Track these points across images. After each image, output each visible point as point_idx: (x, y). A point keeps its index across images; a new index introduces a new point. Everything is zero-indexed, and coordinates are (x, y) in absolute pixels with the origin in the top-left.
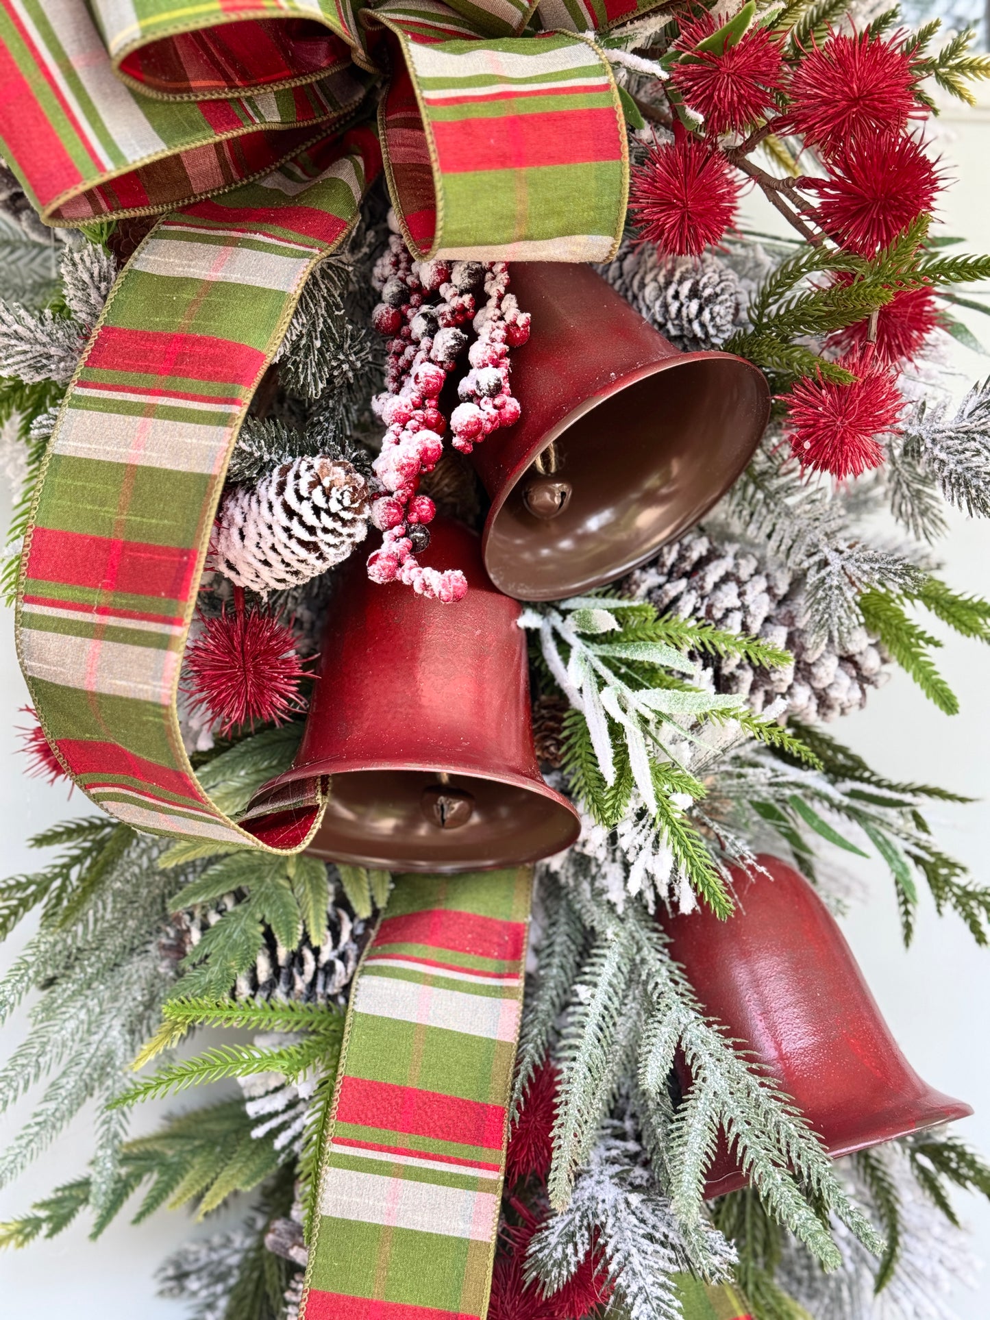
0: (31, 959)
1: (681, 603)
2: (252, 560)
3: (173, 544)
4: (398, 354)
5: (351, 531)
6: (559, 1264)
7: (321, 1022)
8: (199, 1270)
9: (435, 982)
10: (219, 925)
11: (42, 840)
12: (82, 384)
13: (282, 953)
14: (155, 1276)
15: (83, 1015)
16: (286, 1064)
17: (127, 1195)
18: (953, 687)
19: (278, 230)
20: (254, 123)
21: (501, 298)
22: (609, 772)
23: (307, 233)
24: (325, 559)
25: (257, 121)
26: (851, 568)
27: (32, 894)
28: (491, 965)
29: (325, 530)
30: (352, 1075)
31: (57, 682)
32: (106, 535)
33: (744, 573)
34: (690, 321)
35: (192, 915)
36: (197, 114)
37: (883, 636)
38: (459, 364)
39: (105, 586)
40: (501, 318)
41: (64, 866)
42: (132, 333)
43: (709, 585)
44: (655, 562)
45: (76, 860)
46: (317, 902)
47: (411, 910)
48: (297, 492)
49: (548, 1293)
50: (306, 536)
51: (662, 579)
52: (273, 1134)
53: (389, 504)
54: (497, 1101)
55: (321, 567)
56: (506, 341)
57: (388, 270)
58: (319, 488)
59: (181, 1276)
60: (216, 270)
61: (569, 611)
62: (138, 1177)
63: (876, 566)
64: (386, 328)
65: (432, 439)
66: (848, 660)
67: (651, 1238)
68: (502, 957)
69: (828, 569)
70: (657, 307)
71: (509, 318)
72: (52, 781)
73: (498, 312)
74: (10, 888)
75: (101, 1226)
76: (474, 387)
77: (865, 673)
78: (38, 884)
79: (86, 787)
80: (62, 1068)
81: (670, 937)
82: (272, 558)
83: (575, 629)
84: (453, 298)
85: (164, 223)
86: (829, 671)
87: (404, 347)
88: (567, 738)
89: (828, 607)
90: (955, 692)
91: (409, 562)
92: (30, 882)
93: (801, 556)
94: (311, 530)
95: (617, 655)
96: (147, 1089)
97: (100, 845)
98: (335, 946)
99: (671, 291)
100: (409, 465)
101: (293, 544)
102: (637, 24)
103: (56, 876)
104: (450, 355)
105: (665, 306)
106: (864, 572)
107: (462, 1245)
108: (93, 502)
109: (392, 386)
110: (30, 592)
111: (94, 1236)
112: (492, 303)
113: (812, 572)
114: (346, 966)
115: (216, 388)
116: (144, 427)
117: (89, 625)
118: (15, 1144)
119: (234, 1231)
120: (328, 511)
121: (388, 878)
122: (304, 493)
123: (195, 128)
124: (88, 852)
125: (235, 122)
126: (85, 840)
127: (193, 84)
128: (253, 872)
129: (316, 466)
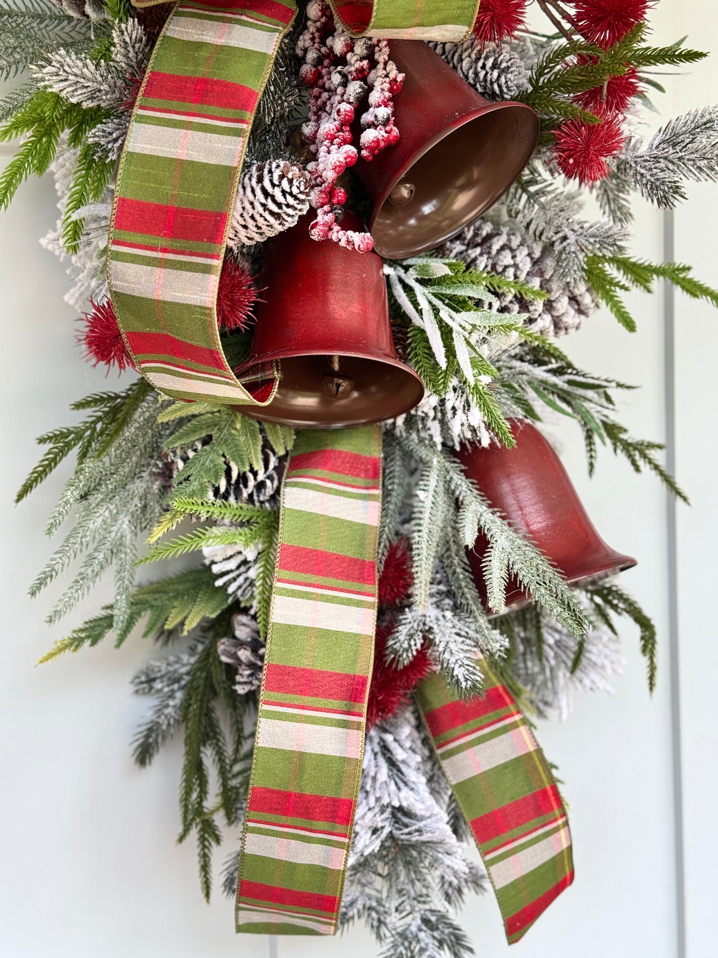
1: (478, 262)
2: (236, 224)
3: (210, 209)
4: (317, 98)
5: (301, 207)
6: (406, 651)
7: (258, 517)
8: (162, 676)
9: (329, 491)
10: (195, 458)
11: (79, 406)
12: (142, 107)
13: (234, 475)
14: (132, 682)
15: (107, 514)
18: (633, 316)
19: (255, 14)
21: (386, 63)
22: (442, 362)
23: (273, 16)
24: (283, 225)
26: (582, 240)
27: (73, 439)
28: (361, 481)
29: (288, 206)
30: (286, 543)
31: (135, 294)
32: (164, 203)
33: (514, 244)
34: (492, 83)
35: (174, 452)
37: (593, 285)
38: (362, 104)
39: (165, 235)
40: (387, 76)
41: (92, 422)
42: (171, 76)
43: (494, 251)
44: (459, 237)
45: (99, 419)
46: (255, 444)
47: (310, 451)
48: (271, 181)
49: (401, 667)
50: (275, 209)
51: (464, 248)
52: (228, 583)
53: (321, 191)
54: (370, 559)
55: (280, 229)
56: (390, 90)
57: (308, 43)
58: (285, 179)
59: (150, 681)
60: (219, 38)
61: (411, 266)
62: (139, 614)
63: (598, 239)
64: (309, 81)
65: (352, 150)
66: (573, 299)
67: (458, 634)
68: (367, 477)
69: (568, 241)
70: (471, 74)
71: (392, 76)
72: (95, 365)
73: (384, 72)
74: (56, 436)
75: (121, 640)
76: (373, 119)
77: (582, 308)
78: (76, 434)
79: (139, 363)
80: (95, 545)
81: (465, 465)
82: (250, 224)
83: (415, 277)
84: (355, 62)
85: (180, 6)
86: (563, 305)
87: (320, 93)
88: (410, 344)
89: (568, 265)
90: (634, 319)
91: (336, 228)
92: (70, 432)
93: (551, 233)
94: (279, 205)
95: (444, 292)
96: (147, 559)
97: (115, 410)
98: (266, 471)
99: (480, 64)
100: (340, 166)
101: (267, 215)
103: (87, 429)
104: (357, 99)
105: (476, 74)
106: (590, 243)
107: (356, 637)
108: (156, 182)
109: (313, 118)
110: (117, 238)
111: (118, 646)
112: (381, 66)
113: (557, 243)
114: (272, 483)
115: (230, 113)
116: (186, 137)
117: (155, 259)
119: (182, 653)
120: (291, 194)
121: (293, 432)
122: (276, 182)
124: (107, 414)
126: (105, 406)
128: (215, 425)
129: (282, 166)
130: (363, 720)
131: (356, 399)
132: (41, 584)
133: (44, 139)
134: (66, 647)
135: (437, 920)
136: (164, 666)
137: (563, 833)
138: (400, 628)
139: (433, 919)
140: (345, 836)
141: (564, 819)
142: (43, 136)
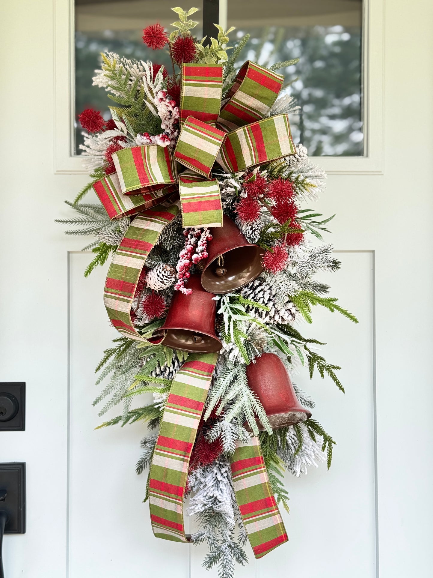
0: (110, 365)
2: (153, 284)
4: (187, 241)
5: (171, 280)
6: (213, 437)
8: (149, 441)
9: (193, 376)
10: (150, 361)
11: (115, 341)
12: (119, 249)
13: (162, 368)
15: (122, 379)
16: (160, 391)
17: (130, 419)
19: (160, 218)
20: (155, 197)
21: (206, 231)
23: (166, 218)
25: (156, 197)
27: (113, 352)
28: (206, 373)
29: (165, 279)
30: (172, 393)
31: (111, 308)
32: (120, 280)
33: (265, 290)
34: (251, 235)
35: (145, 359)
36: (142, 198)
38: (196, 245)
39: (120, 290)
40: (206, 235)
41: (119, 347)
42: (129, 239)
44: (247, 286)
45: (122, 346)
46: (170, 357)
47: (191, 361)
48: (160, 271)
50: (161, 281)
51: (248, 290)
52: (160, 407)
53: (180, 274)
54: (203, 402)
55: (166, 286)
56: (206, 240)
58: (164, 271)
59: (145, 443)
60: (146, 226)
62: (133, 416)
64: (185, 235)
65: (187, 261)
66: (288, 310)
68: (209, 372)
71: (207, 235)
73: (205, 234)
74: (109, 351)
75: (124, 424)
76: (198, 250)
77: (293, 313)
78: (114, 350)
79: (118, 329)
82: (156, 284)
84: (196, 231)
85: (139, 215)
86: (283, 312)
90: (312, 319)
91: (182, 286)
92: (112, 350)
94: (162, 279)
97: (127, 343)
98: (174, 367)
99: (247, 228)
100: (181, 267)
101: (159, 282)
102: (239, 173)
104: (194, 243)
107: (191, 429)
108: (119, 273)
110: (107, 290)
111: (122, 426)
112: (204, 232)
114: (176, 372)
115: (142, 252)
116: (129, 259)
117: (117, 297)
118: (106, 405)
121: (188, 353)
123: (142, 201)
124: (124, 344)
125: (151, 198)
126: (124, 341)
127: (142, 192)
128: (157, 350)
129: (164, 266)
130: (189, 459)
131: (203, 344)
132: (97, 401)
133: (104, 254)
134: (105, 424)
135: (234, 547)
136: (151, 438)
137: (277, 516)
138: (213, 429)
139: (233, 546)
140: (181, 500)
141: (277, 511)
142: (103, 253)
